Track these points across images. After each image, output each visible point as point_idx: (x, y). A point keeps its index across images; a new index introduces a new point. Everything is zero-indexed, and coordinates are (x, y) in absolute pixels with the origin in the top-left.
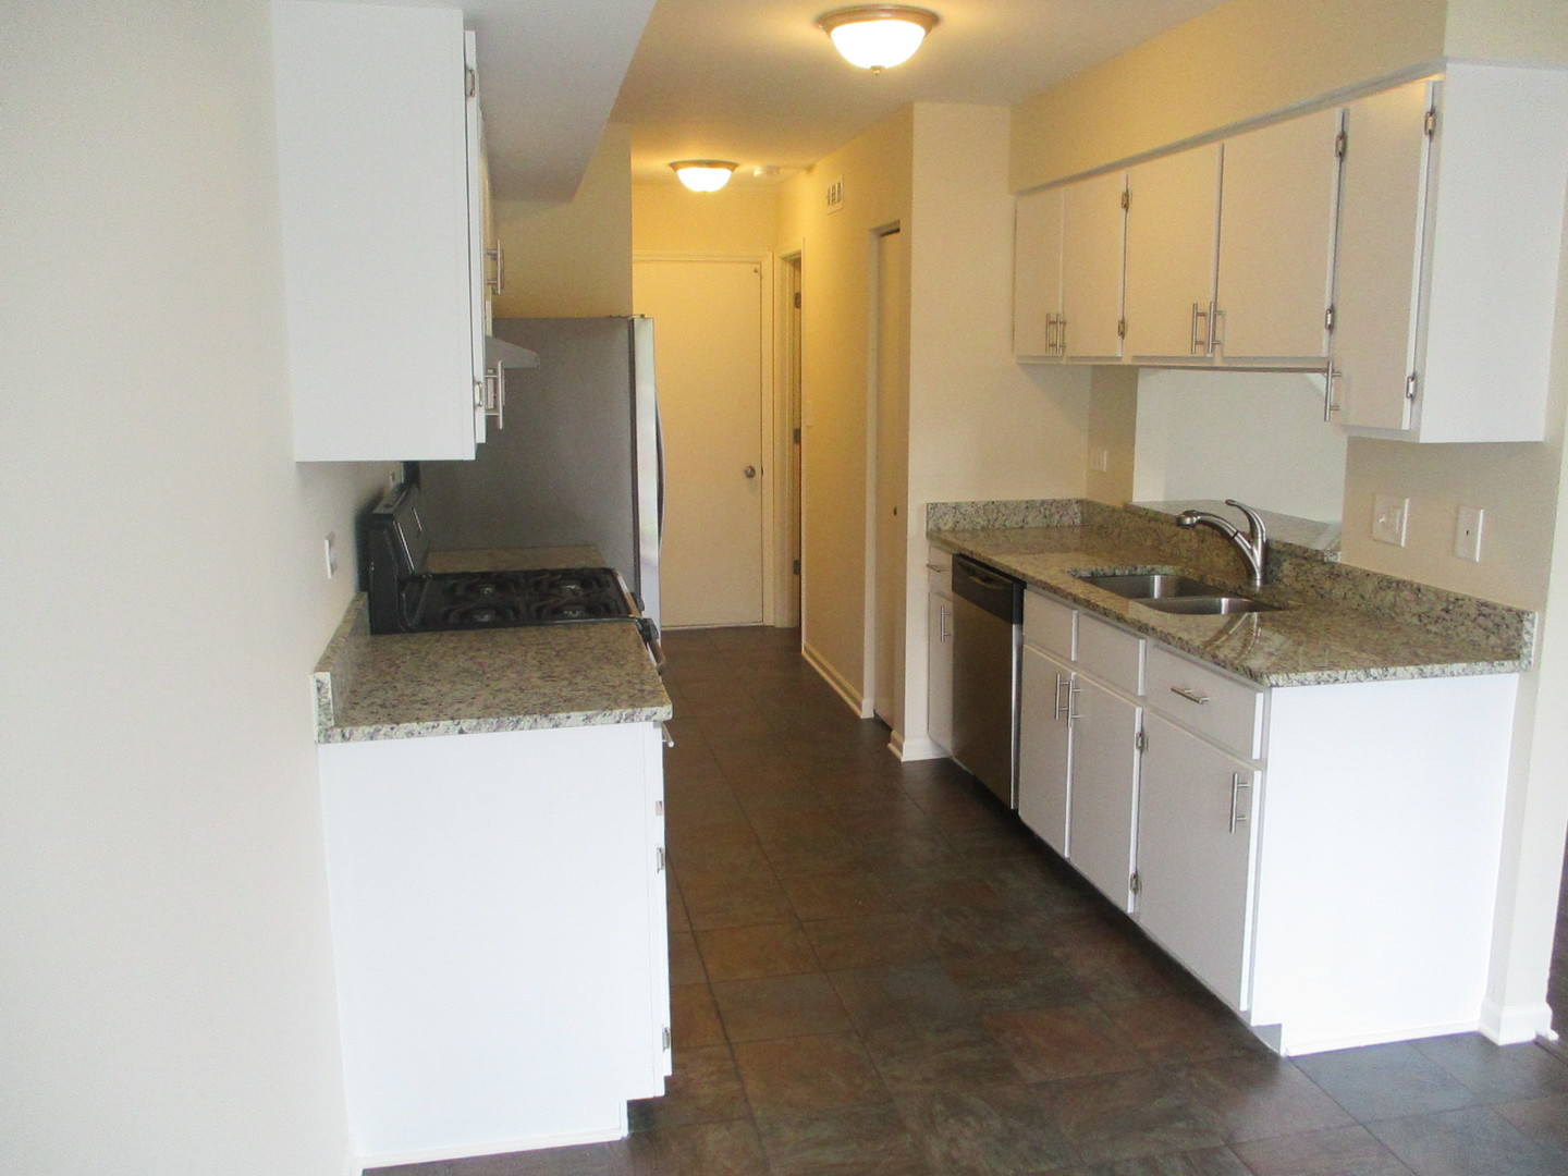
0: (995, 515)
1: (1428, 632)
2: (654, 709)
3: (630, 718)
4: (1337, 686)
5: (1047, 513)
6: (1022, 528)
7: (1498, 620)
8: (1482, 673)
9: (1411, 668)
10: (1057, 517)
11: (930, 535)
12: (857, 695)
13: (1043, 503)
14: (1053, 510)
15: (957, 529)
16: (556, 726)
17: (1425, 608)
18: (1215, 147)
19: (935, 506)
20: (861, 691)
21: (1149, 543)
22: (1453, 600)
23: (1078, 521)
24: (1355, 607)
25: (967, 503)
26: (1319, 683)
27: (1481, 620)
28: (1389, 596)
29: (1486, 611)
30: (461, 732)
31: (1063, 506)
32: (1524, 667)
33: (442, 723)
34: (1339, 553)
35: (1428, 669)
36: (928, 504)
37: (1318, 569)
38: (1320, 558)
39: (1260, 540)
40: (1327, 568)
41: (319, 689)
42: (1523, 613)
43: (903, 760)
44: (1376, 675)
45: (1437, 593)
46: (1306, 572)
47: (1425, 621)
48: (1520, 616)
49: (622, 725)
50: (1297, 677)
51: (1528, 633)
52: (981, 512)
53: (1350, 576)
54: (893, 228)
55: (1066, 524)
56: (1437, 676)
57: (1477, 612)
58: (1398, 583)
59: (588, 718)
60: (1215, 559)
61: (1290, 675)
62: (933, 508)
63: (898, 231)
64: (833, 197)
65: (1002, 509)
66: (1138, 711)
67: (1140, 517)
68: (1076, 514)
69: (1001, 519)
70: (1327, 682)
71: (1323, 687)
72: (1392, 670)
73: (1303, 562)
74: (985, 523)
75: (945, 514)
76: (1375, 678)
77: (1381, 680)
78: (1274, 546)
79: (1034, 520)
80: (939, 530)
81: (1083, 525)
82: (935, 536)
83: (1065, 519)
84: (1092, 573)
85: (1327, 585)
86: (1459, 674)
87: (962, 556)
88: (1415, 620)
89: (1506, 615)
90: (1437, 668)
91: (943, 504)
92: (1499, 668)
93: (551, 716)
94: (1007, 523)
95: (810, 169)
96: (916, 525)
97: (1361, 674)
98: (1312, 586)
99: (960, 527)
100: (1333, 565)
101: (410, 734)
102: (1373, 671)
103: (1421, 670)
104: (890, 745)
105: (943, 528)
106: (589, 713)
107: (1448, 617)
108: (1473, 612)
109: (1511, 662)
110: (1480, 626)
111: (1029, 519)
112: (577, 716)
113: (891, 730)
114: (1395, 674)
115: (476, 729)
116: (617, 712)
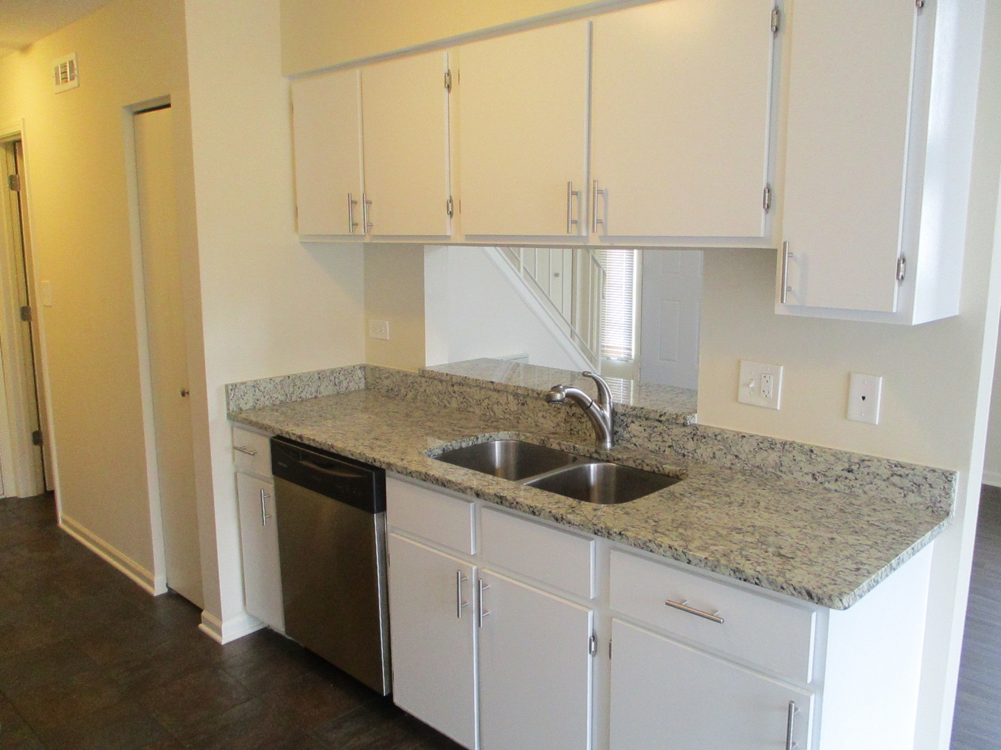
0: (291, 389)
1: (829, 490)
5: (337, 381)
6: (316, 397)
7: (919, 480)
8: (936, 536)
9: (909, 550)
10: (345, 384)
11: (232, 417)
12: (146, 572)
13: (332, 372)
14: (342, 378)
15: (257, 406)
17: (822, 467)
18: (582, 24)
19: (235, 386)
20: (151, 568)
21: (454, 405)
22: (857, 461)
23: (362, 386)
24: (729, 465)
25: (265, 380)
27: (895, 479)
28: (773, 456)
29: (900, 471)
31: (348, 372)
34: (696, 415)
35: (915, 546)
36: (227, 386)
37: (677, 431)
38: (682, 421)
39: (608, 405)
40: (688, 430)
42: (951, 474)
43: (224, 642)
45: (837, 455)
46: (661, 434)
47: (821, 479)
48: (948, 477)
50: (859, 592)
51: (954, 491)
52: (279, 387)
53: (719, 438)
54: (165, 103)
55: (353, 389)
57: (890, 473)
58: (784, 444)
60: (542, 420)
62: (231, 389)
63: (168, 106)
64: (65, 74)
65: (298, 383)
66: (590, 614)
67: (441, 381)
68: (360, 378)
69: (297, 392)
72: (901, 556)
73: (656, 424)
74: (283, 398)
75: (245, 394)
78: (620, 410)
79: (327, 389)
80: (241, 409)
81: (367, 388)
82: (235, 417)
83: (351, 384)
84: (444, 450)
85: (691, 445)
87: (279, 437)
88: (809, 478)
89: (929, 475)
91: (243, 383)
94: (303, 395)
95: (25, 49)
96: (216, 409)
98: (670, 447)
99: (260, 405)
100: (696, 427)
102: (893, 562)
103: (913, 549)
104: (202, 626)
105: (244, 407)
107: (850, 476)
108: (885, 473)
109: (946, 520)
110: (894, 485)
111: (322, 389)
113: (200, 610)
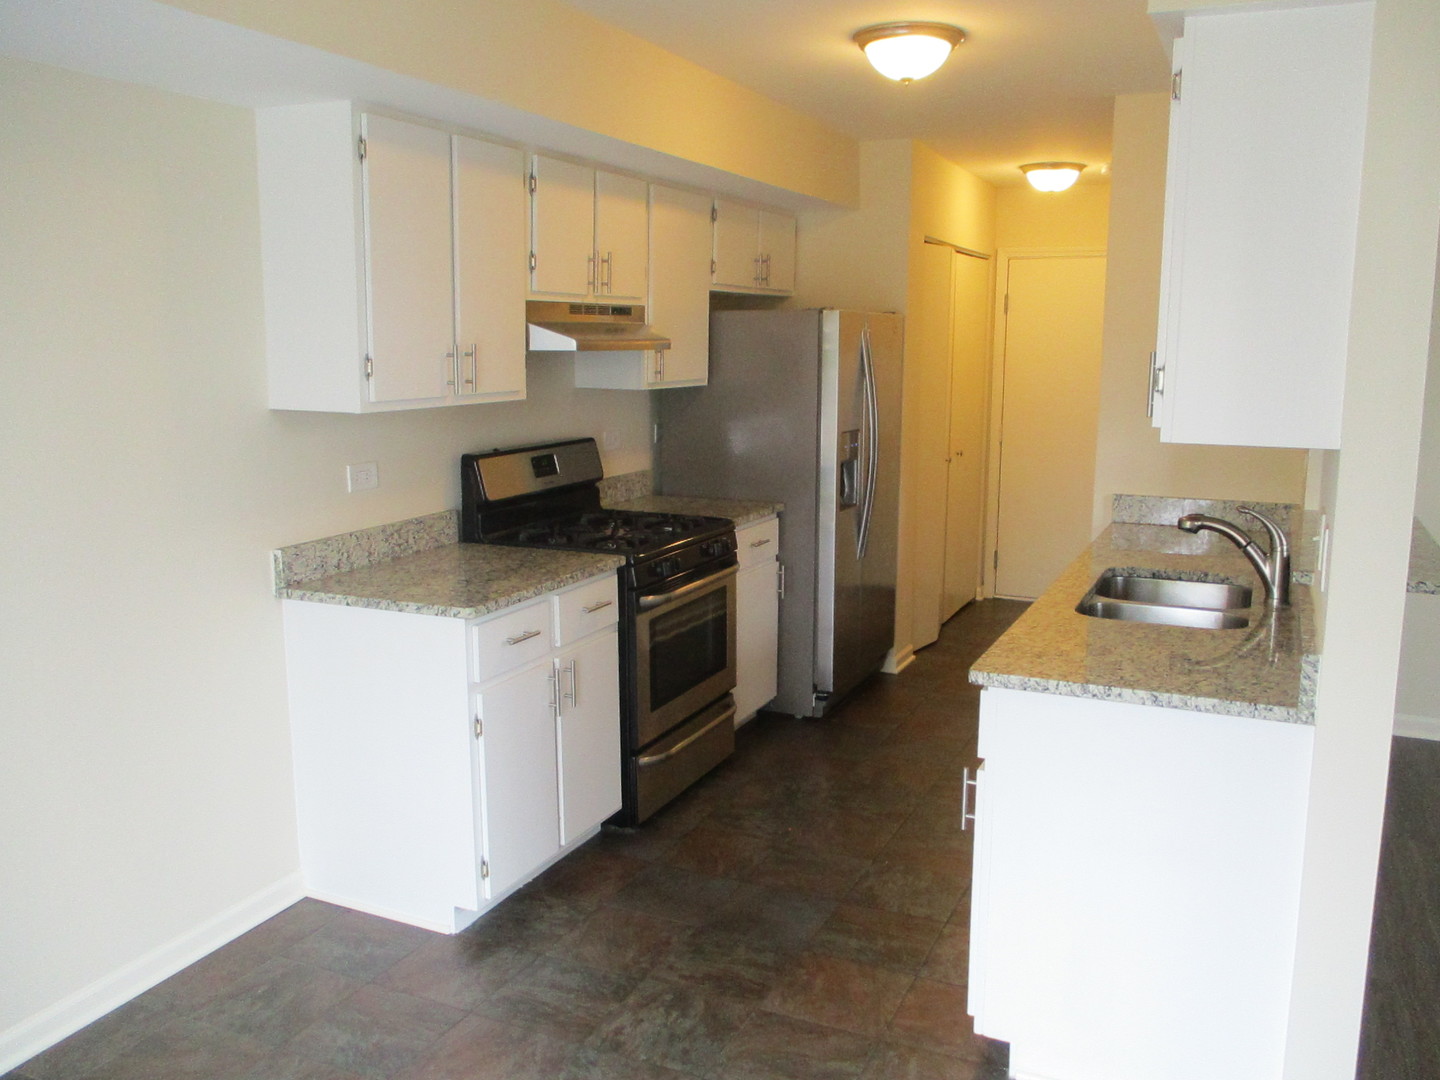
2: (459, 609)
3: (444, 613)
4: (1045, 695)
8: (1239, 714)
9: (1141, 693)
16: (400, 611)
26: (1025, 689)
30: (348, 604)
32: (1304, 719)
33: (338, 596)
35: (1164, 697)
39: (1279, 554)
41: (275, 561)
44: (1096, 692)
49: (439, 617)
50: (999, 678)
51: (1308, 678)
56: (1176, 707)
59: (418, 608)
61: (991, 675)
70: (1035, 690)
71: (1029, 694)
72: (1116, 690)
76: (1094, 696)
77: (1102, 698)
86: (1207, 710)
90: (1176, 698)
92: (1264, 713)
93: (398, 602)
97: (1077, 688)
101: (321, 601)
102: (1091, 687)
103: (1156, 697)
106: (420, 605)
109: (1283, 709)
112: (413, 606)
114: (1120, 695)
115: (356, 604)
116: (436, 607)
